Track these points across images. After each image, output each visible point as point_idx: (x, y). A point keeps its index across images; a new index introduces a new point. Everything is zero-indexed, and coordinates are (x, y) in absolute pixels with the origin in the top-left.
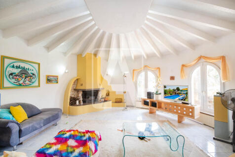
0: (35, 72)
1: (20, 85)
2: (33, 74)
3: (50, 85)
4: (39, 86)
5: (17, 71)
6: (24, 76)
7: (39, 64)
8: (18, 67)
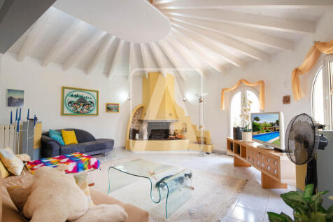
0: (93, 100)
1: (78, 112)
2: (91, 102)
3: (110, 114)
4: (97, 114)
5: (75, 100)
6: (82, 104)
7: (97, 92)
8: (76, 96)
